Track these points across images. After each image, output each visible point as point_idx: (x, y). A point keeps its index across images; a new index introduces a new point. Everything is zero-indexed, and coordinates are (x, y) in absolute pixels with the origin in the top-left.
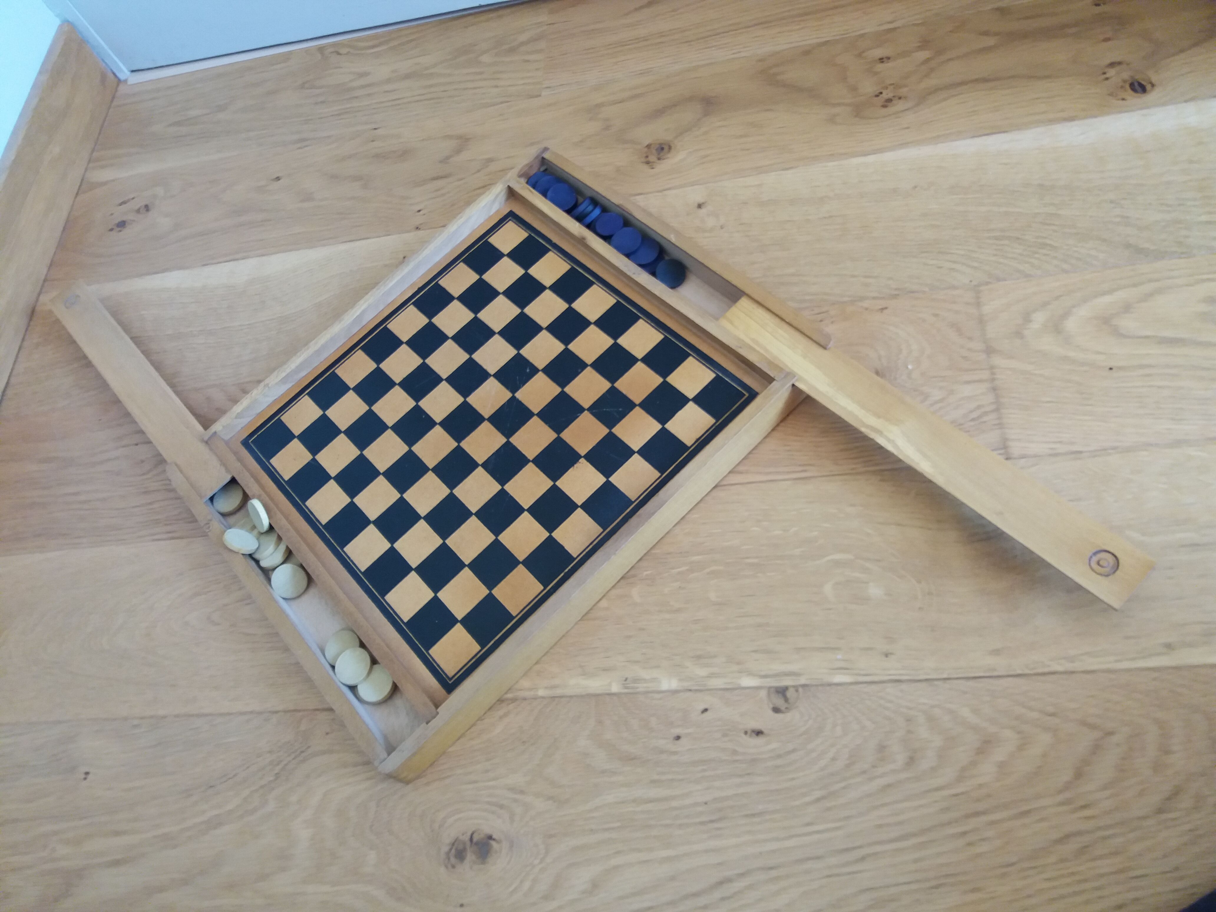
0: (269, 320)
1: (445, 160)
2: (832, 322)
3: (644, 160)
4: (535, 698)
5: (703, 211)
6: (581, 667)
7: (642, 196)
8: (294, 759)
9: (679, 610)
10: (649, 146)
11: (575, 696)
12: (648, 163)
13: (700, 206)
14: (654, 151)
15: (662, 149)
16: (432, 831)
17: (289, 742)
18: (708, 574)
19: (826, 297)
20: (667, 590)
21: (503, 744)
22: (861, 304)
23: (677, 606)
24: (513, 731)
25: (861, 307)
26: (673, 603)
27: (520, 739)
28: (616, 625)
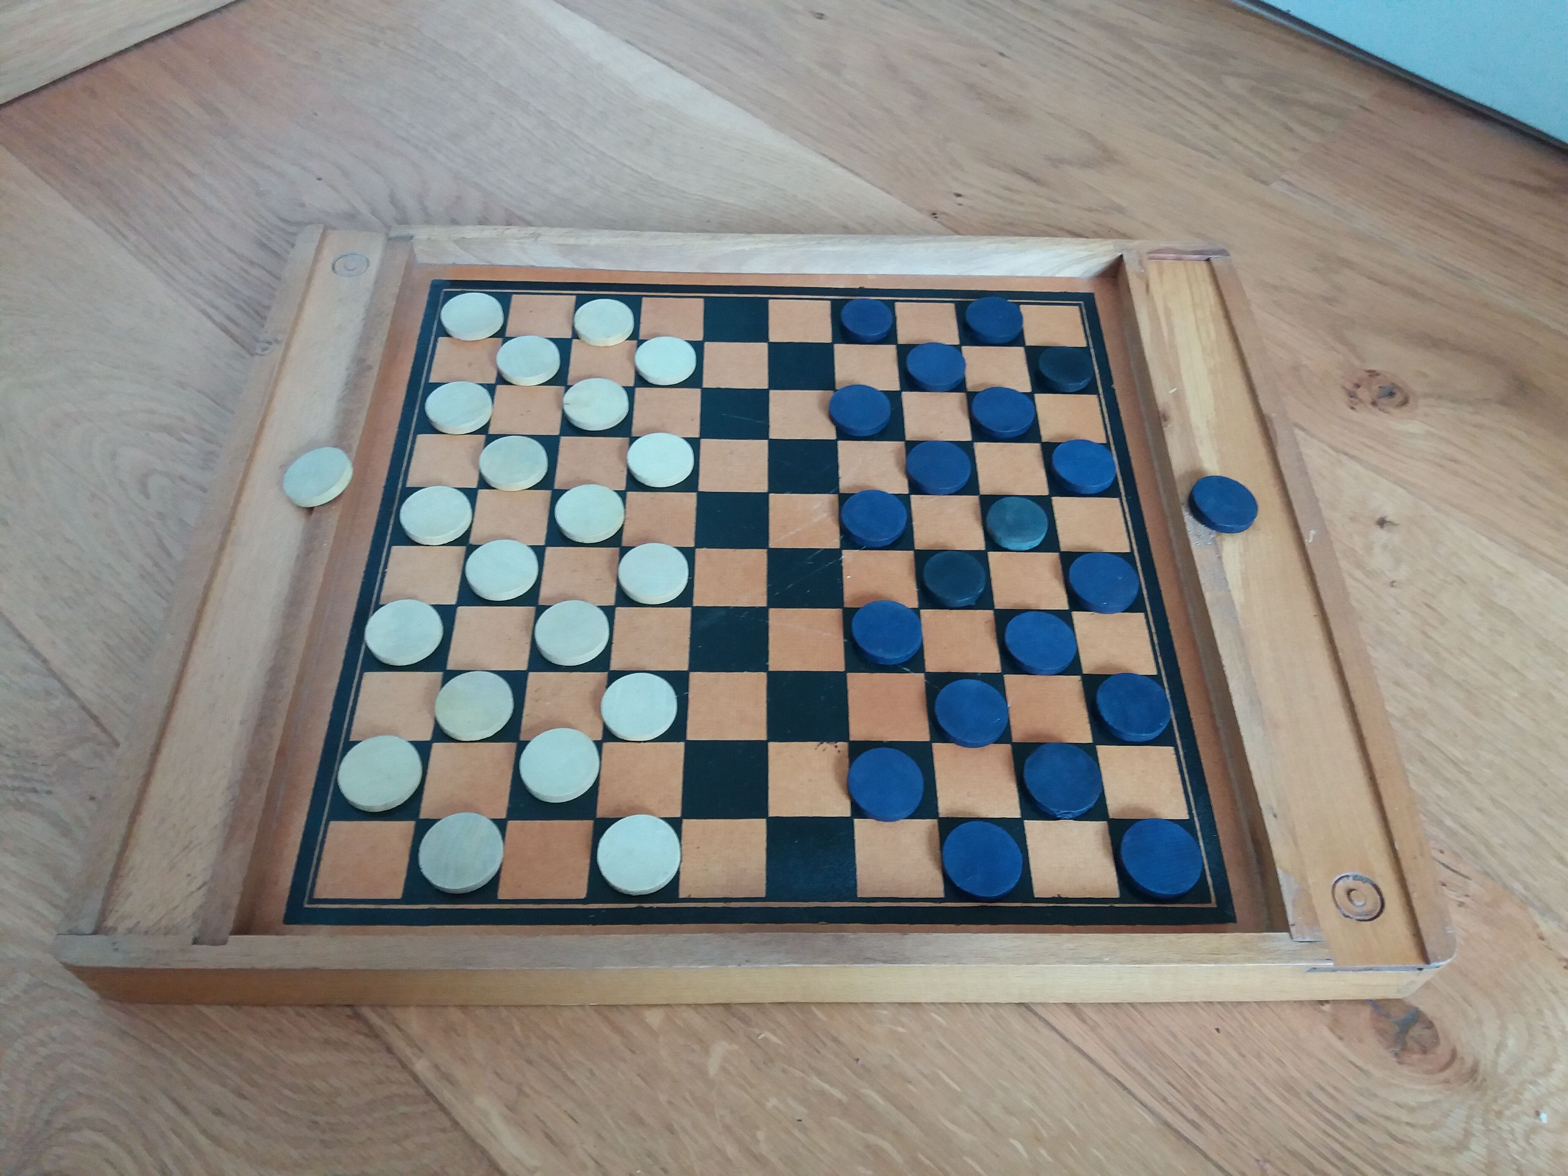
0: (631, 169)
1: (1056, 162)
2: (1463, 907)
3: (1349, 386)
5: (1381, 535)
6: (519, 1090)
8: (14, 789)
10: (1373, 374)
12: (1352, 395)
13: (1382, 522)
14: (1375, 387)
15: (1391, 394)
16: (48, 1123)
17: (36, 757)
18: (868, 1146)
19: (1483, 850)
20: (772, 1102)
21: (286, 1092)
22: (1538, 919)
23: (764, 1149)
24: (319, 1085)
25: (1536, 926)
26: (761, 1135)
27: (315, 1113)
28: (638, 1075)
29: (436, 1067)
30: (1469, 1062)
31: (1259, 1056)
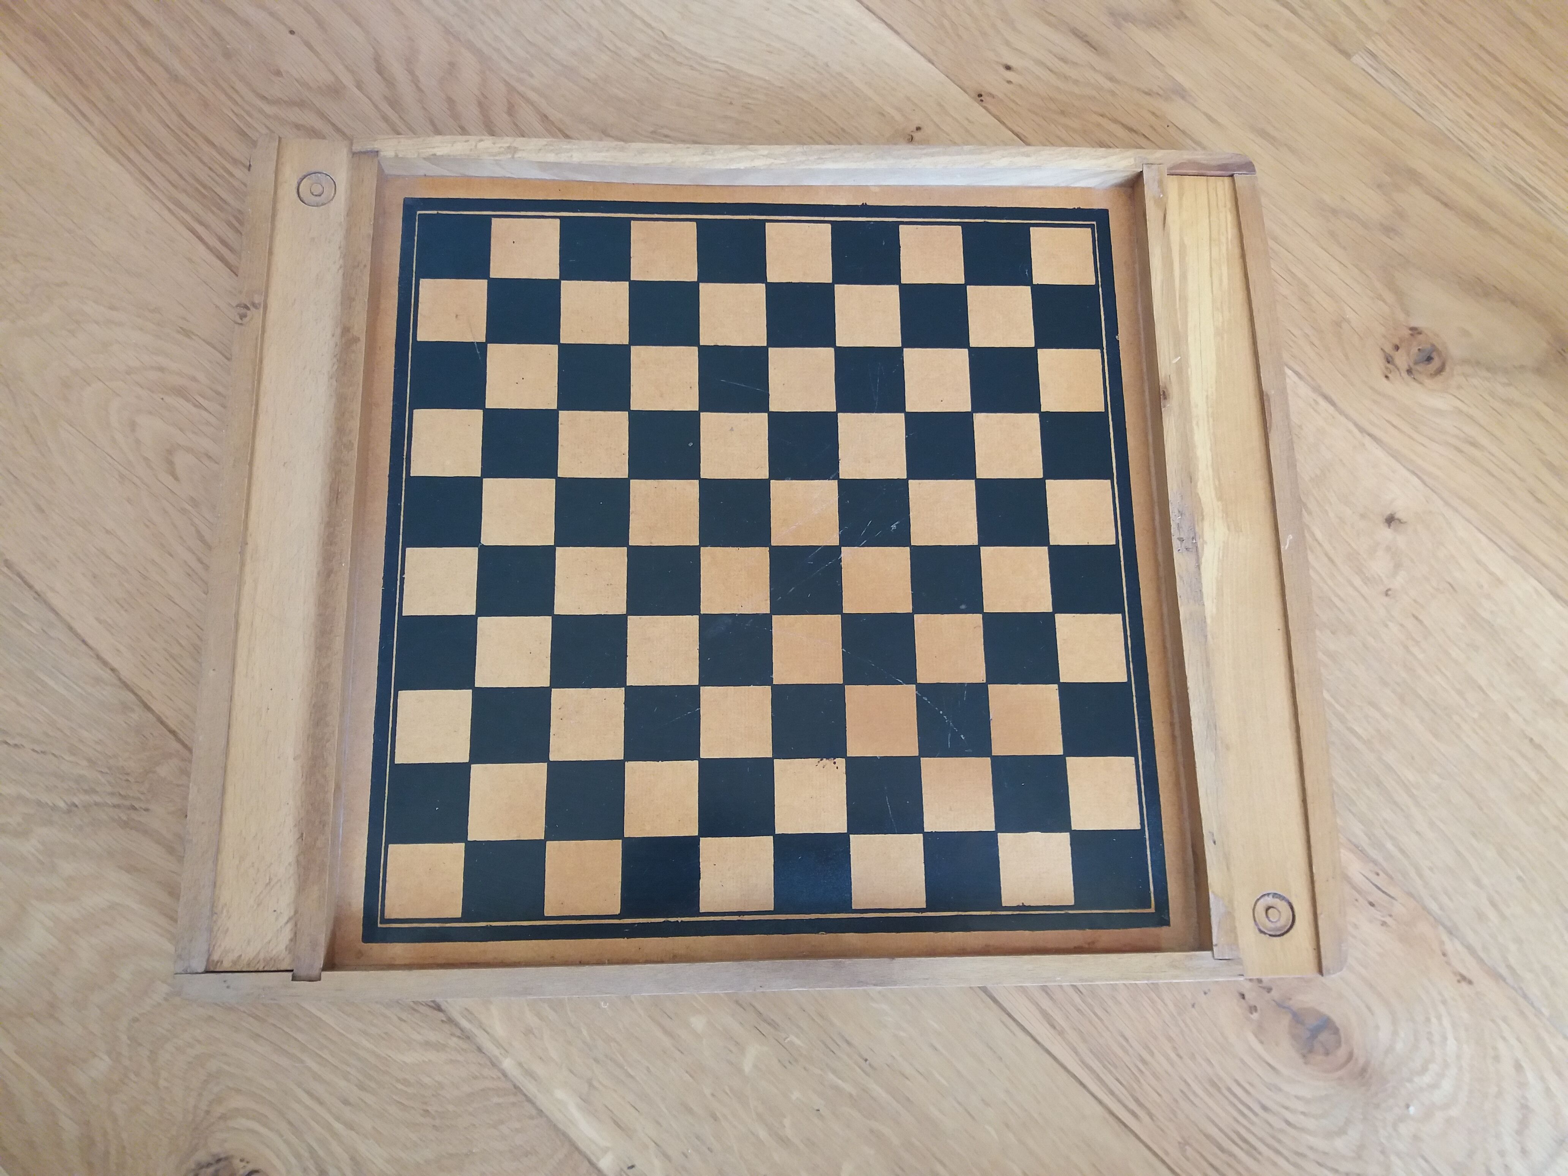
0: (644, 22)
1: (1119, 17)
2: (1384, 924)
3: (1389, 349)
4: (494, 1064)
5: (1386, 534)
6: (591, 1085)
7: (1331, 409)
8: (115, 806)
9: (784, 1141)
10: (1415, 331)
11: (547, 1117)
12: (1389, 360)
13: (1390, 520)
14: (1414, 350)
15: (1429, 359)
16: (208, 1112)
17: (128, 774)
18: (872, 1131)
19: (1413, 873)
20: (796, 1095)
21: (400, 1086)
22: (1445, 937)
23: (789, 1132)
24: (426, 1080)
25: (1442, 943)
26: (787, 1122)
27: (425, 1103)
28: (687, 1072)
29: (520, 1065)
30: (1361, 1061)
31: (1193, 1057)
